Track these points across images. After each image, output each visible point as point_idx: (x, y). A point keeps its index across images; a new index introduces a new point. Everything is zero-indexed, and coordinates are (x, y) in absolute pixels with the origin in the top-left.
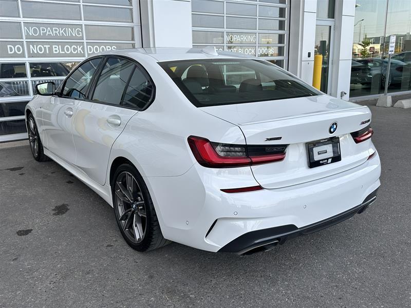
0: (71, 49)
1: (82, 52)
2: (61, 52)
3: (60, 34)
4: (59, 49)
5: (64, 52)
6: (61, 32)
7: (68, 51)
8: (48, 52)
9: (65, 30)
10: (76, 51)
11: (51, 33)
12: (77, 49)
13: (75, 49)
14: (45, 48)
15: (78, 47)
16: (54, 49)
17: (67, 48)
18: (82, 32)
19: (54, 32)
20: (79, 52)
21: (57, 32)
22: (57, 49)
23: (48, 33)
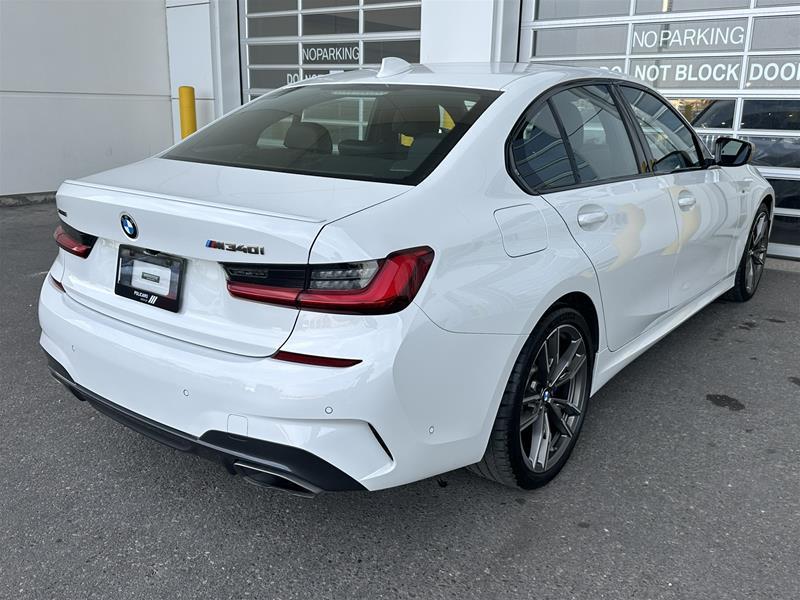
0: (713, 72)
1: (736, 79)
2: (690, 79)
3: (696, 42)
4: (687, 72)
5: (696, 79)
6: (699, 37)
7: (705, 75)
8: (664, 79)
9: (710, 32)
10: (723, 76)
11: (679, 40)
12: (726, 72)
13: (720, 72)
14: (661, 71)
15: (730, 66)
16: (678, 72)
17: (706, 70)
18: (745, 33)
19: (685, 38)
20: (728, 79)
21: (691, 38)
22: (683, 72)
23: (673, 41)
